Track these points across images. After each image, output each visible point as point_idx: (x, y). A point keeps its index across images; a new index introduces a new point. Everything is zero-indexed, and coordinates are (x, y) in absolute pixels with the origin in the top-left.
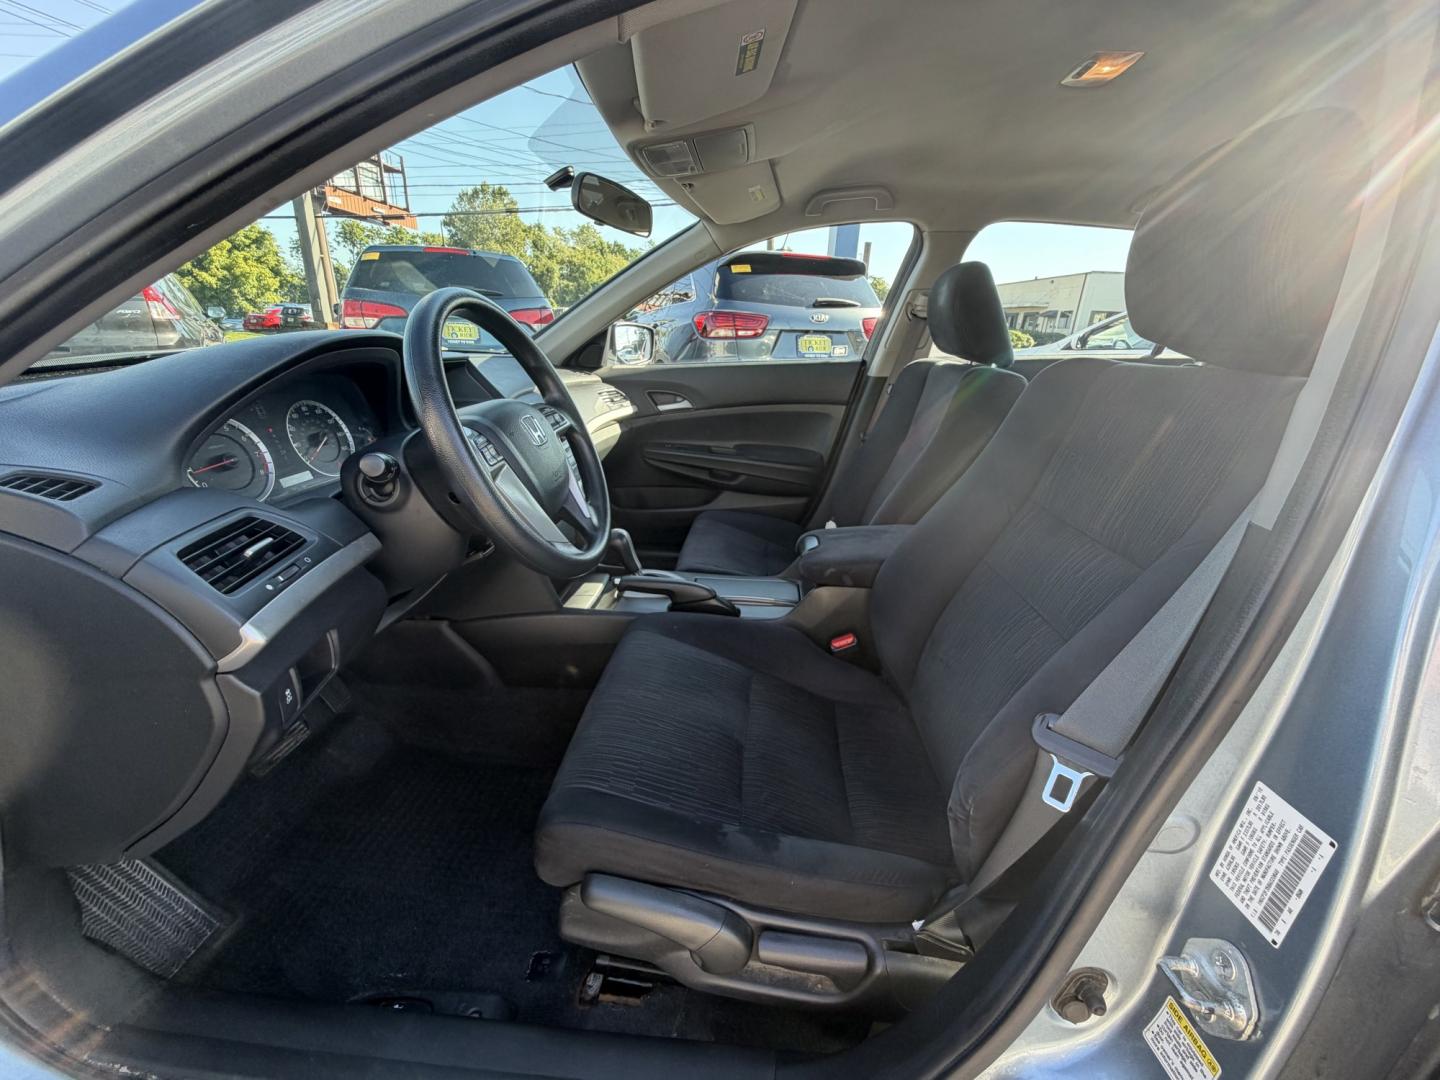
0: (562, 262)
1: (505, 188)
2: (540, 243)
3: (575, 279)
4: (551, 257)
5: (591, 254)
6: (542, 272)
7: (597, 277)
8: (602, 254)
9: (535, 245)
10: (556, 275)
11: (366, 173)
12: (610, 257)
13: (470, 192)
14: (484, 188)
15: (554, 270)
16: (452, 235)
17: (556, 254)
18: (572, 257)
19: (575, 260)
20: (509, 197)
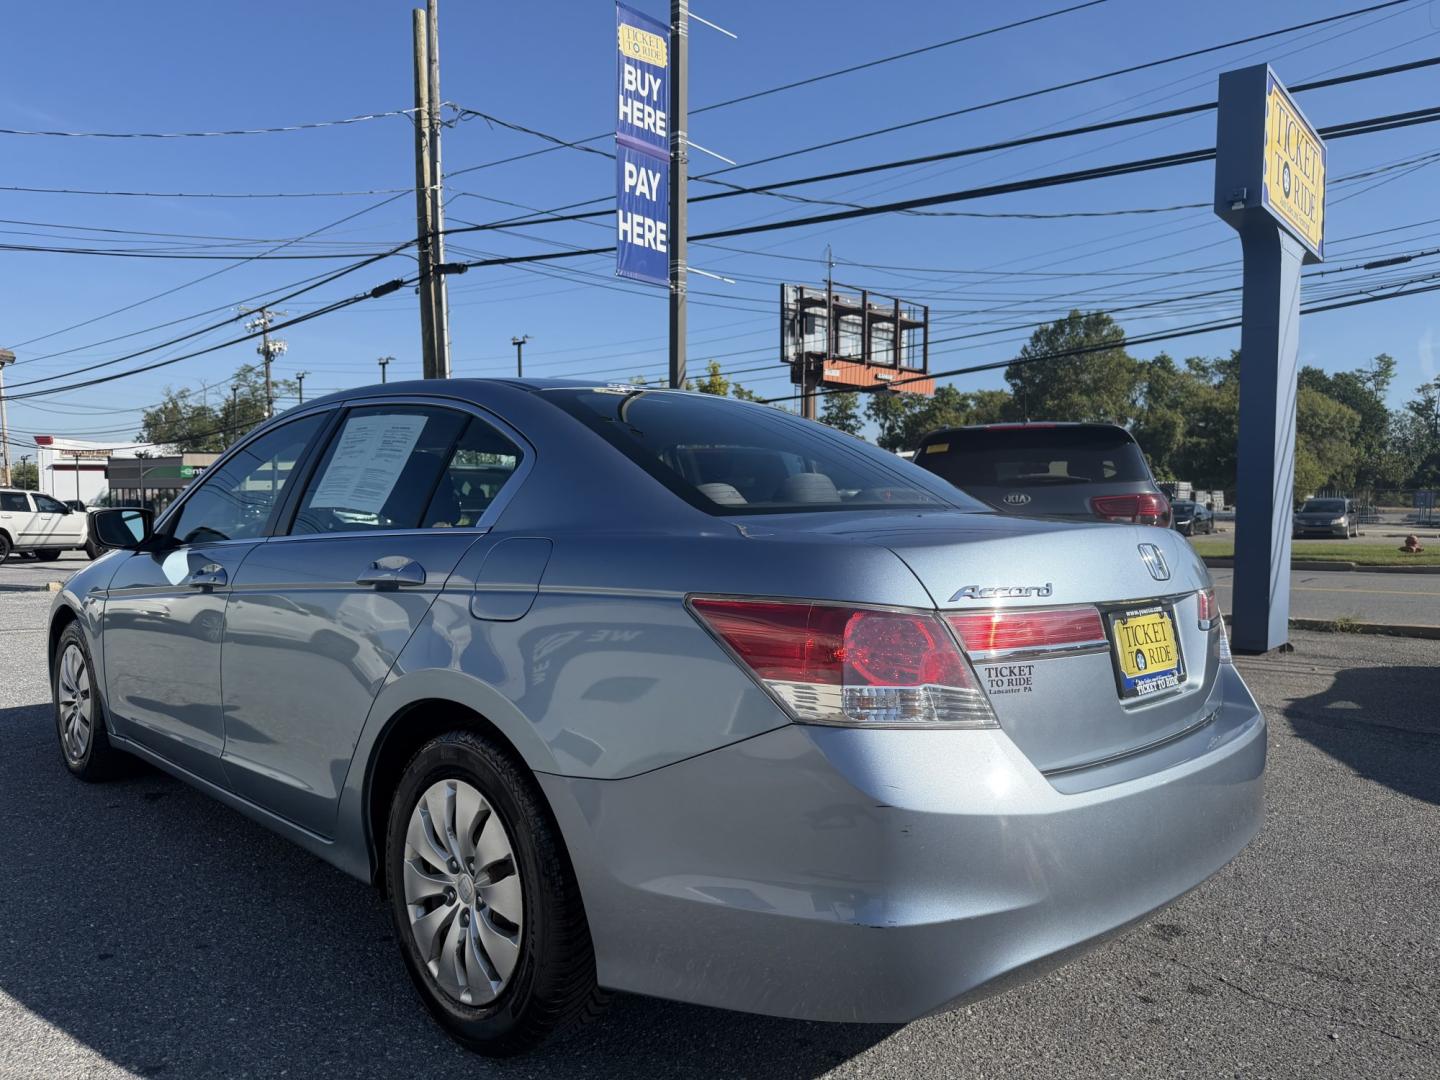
0: (1192, 411)
1: (1105, 315)
2: (1160, 387)
3: (1213, 434)
4: (1173, 405)
6: (1155, 429)
10: (1179, 432)
11: (877, 334)
13: (1052, 327)
14: (1074, 319)
15: (1175, 423)
16: (1018, 390)
17: (1182, 400)
18: (1211, 401)
19: (1217, 405)
20: (1112, 325)
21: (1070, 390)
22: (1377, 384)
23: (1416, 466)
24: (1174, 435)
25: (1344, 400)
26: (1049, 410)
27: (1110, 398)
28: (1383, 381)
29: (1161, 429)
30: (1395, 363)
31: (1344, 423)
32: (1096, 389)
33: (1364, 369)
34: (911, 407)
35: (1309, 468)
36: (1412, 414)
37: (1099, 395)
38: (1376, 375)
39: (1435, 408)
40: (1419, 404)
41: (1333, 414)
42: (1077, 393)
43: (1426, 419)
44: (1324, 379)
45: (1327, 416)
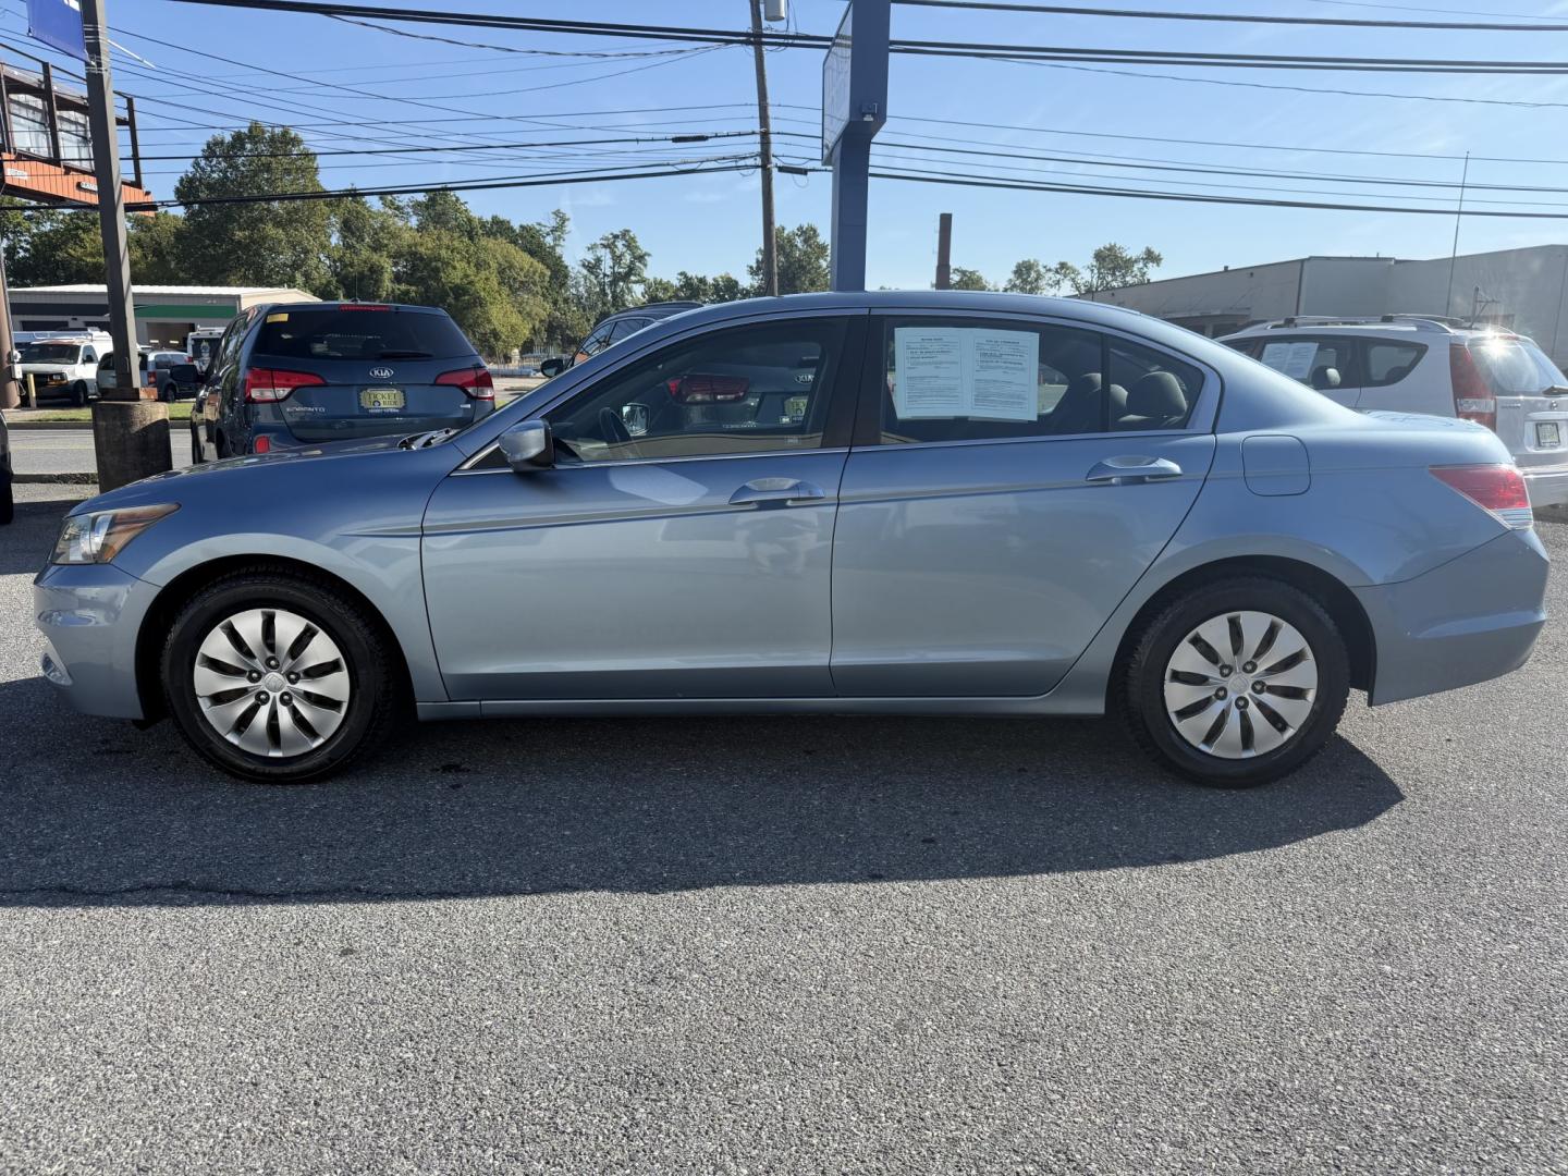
0: (396, 256)
1: (293, 133)
2: (355, 224)
3: (421, 281)
4: (377, 247)
5: (452, 239)
6: (361, 273)
7: (460, 274)
8: (471, 238)
9: (347, 227)
10: (387, 278)
11: (66, 126)
12: (484, 241)
13: (228, 139)
14: (255, 133)
15: (383, 268)
16: (191, 217)
17: (386, 242)
18: (416, 245)
19: (422, 250)
20: (301, 147)
21: (261, 220)
22: (555, 239)
23: (592, 322)
24: (382, 281)
25: (532, 253)
26: (239, 242)
27: (309, 232)
28: (560, 237)
29: (369, 273)
30: (568, 219)
31: (537, 278)
32: (291, 221)
33: (543, 223)
34: (38, 223)
35: (514, 321)
36: (585, 272)
37: (296, 230)
38: (554, 230)
39: (602, 267)
40: (589, 263)
41: (527, 267)
42: (270, 226)
43: (597, 277)
44: (511, 229)
45: (522, 270)
